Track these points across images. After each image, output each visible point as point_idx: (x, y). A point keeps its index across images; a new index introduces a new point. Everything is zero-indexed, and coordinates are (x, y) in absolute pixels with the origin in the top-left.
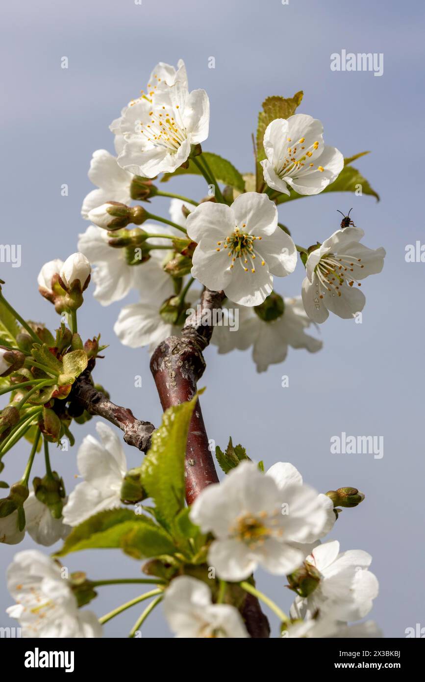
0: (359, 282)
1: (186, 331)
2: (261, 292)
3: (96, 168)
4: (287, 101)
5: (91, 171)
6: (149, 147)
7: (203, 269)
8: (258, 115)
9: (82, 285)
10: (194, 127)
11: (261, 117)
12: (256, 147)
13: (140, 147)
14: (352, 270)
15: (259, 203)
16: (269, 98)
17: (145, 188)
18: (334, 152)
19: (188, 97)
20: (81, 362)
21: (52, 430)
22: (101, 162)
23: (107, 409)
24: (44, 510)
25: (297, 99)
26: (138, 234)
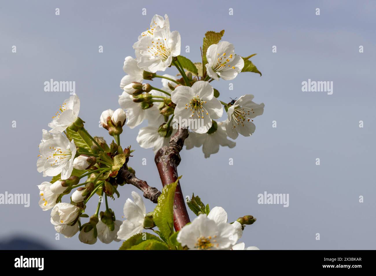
0: (252, 119)
1: (171, 143)
2: (206, 126)
3: (126, 66)
4: (217, 34)
5: (124, 67)
6: (152, 58)
8: (203, 39)
9: (122, 123)
10: (174, 48)
11: (205, 40)
13: (148, 58)
14: (249, 114)
15: (205, 85)
16: (208, 31)
17: (151, 74)
18: (240, 59)
19: (170, 34)
20: (122, 160)
21: (109, 192)
22: (129, 62)
23: (135, 181)
24: (105, 227)
25: (222, 33)
26: (147, 96)
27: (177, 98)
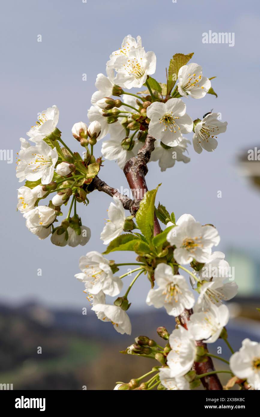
0: (216, 136)
1: (140, 155)
2: (177, 141)
3: (98, 82)
4: (185, 56)
5: (96, 83)
6: (127, 75)
7: (152, 130)
8: (170, 60)
9: (97, 135)
10: (147, 67)
11: (172, 61)
12: (168, 74)
13: (123, 75)
14: (213, 131)
15: (177, 102)
16: (177, 54)
17: (119, 91)
18: (207, 80)
19: (145, 54)
20: (96, 168)
21: (83, 198)
22: (100, 79)
23: (107, 189)
24: (72, 231)
25: (191, 56)
26: (116, 111)
27: (151, 113)
